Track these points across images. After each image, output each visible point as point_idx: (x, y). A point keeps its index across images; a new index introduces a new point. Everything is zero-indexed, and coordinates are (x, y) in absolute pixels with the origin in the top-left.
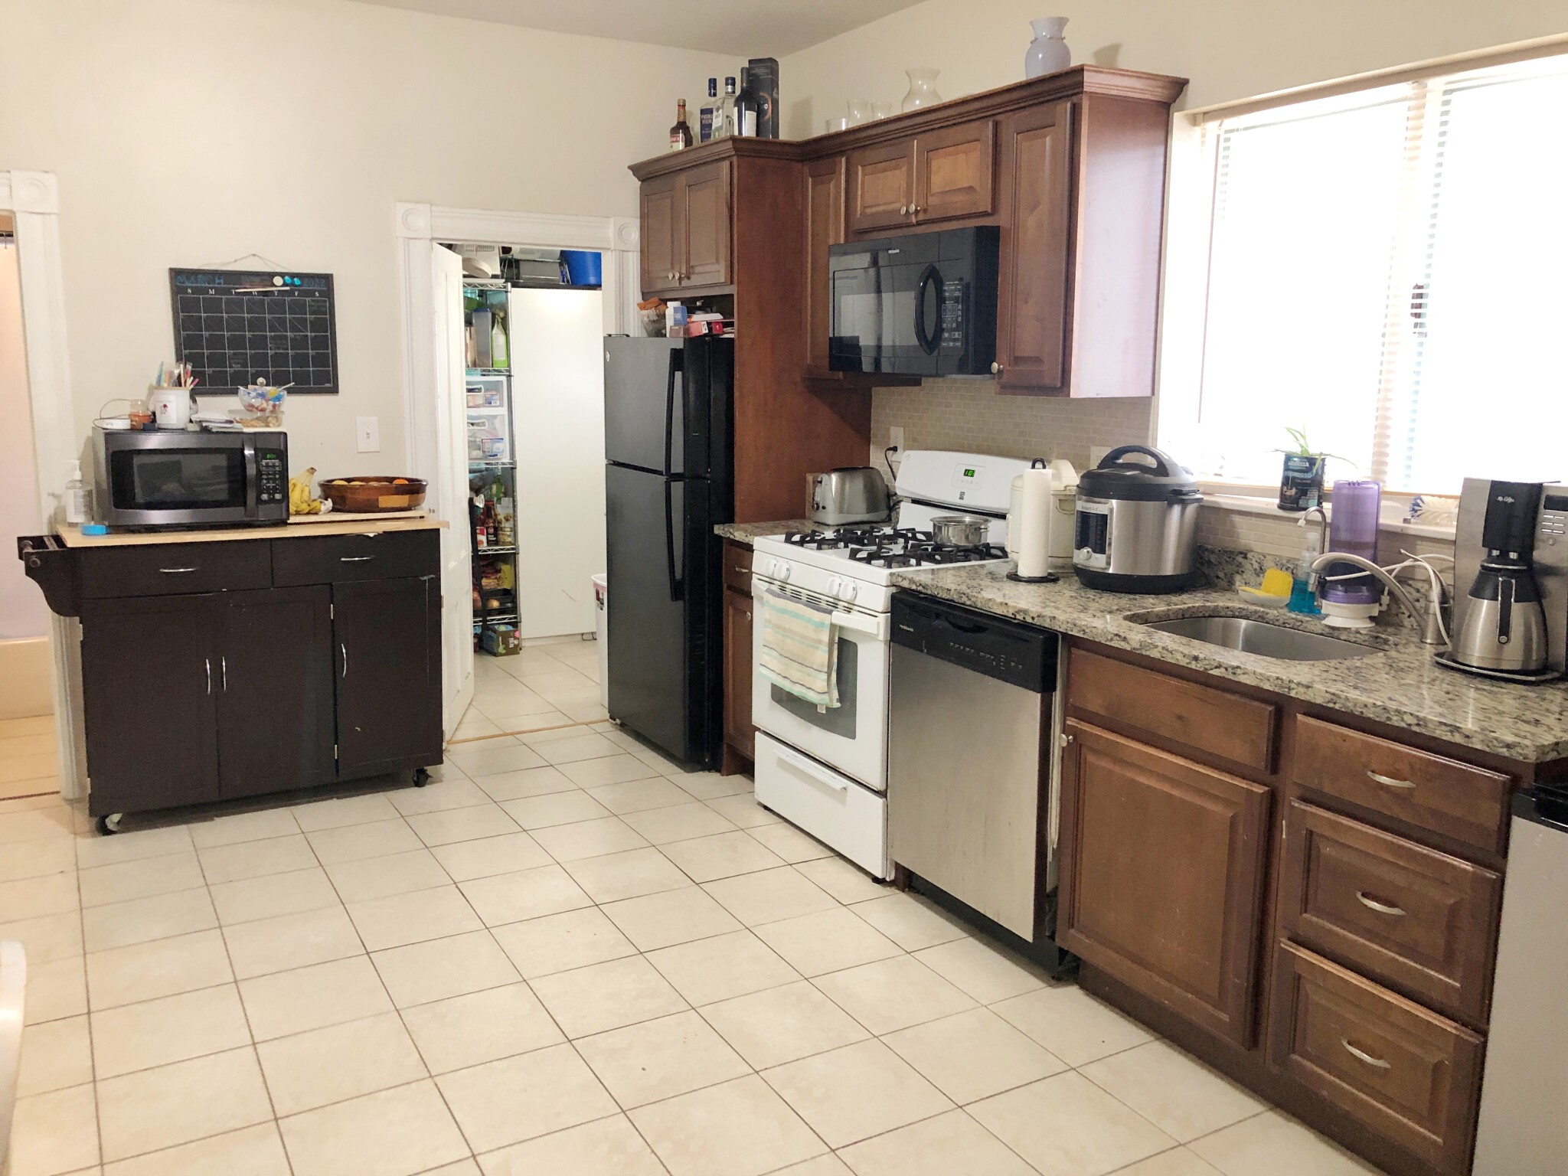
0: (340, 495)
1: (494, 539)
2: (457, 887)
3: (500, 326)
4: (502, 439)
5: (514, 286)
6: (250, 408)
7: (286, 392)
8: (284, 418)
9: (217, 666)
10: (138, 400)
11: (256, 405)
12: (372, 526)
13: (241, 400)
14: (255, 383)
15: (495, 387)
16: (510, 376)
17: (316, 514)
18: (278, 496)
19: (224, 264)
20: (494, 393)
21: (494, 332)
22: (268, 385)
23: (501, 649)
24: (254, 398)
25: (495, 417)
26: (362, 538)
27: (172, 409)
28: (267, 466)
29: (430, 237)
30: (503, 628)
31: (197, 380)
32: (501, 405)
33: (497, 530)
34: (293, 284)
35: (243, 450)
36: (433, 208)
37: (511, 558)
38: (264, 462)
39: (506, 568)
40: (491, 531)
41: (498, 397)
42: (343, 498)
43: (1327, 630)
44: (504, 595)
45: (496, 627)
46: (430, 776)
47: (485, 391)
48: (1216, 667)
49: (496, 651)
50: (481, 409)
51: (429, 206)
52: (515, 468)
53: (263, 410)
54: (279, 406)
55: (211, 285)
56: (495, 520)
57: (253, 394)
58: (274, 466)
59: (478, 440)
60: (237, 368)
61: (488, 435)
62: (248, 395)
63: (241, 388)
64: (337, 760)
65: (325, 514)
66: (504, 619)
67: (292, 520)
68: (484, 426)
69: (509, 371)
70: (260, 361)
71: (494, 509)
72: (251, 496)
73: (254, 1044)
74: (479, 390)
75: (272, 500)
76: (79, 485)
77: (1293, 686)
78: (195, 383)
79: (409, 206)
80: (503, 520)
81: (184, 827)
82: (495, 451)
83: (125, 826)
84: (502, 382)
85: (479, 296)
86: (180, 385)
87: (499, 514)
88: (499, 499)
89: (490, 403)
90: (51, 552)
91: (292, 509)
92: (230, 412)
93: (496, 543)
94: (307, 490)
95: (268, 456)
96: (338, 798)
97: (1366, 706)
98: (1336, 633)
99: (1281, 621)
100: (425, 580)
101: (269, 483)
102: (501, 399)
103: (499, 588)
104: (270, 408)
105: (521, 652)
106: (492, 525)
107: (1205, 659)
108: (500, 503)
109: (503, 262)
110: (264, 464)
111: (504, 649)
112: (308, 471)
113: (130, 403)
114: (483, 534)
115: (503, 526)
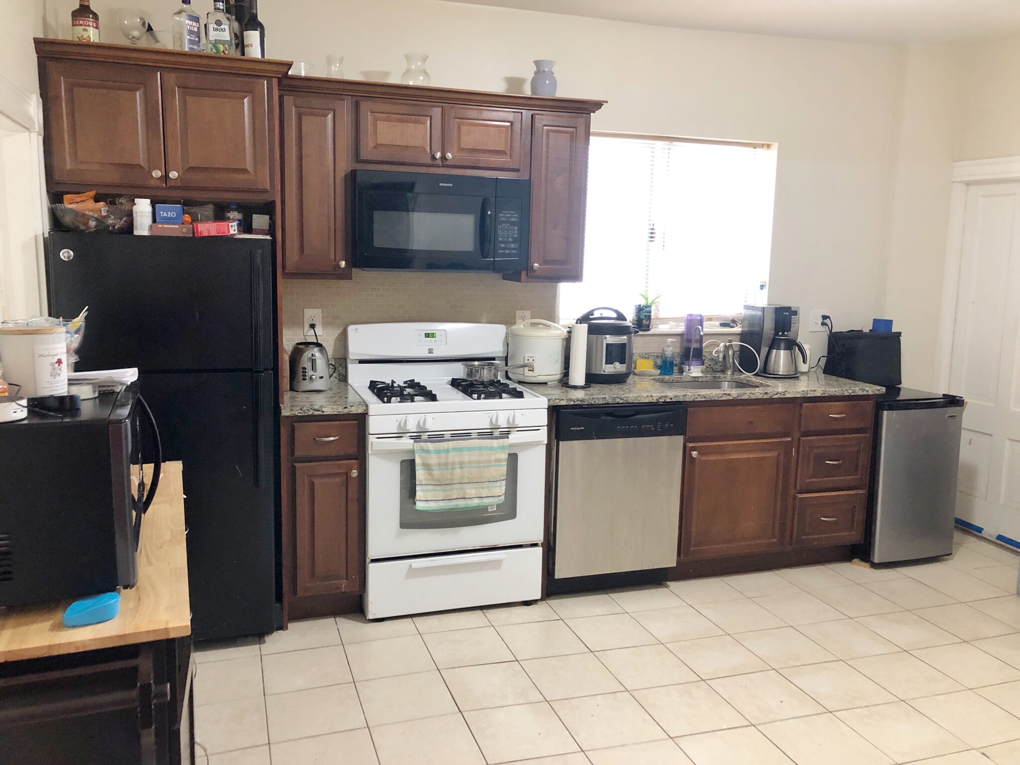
43: (693, 379)
48: (776, 394)
77: (808, 392)
97: (836, 391)
98: (697, 379)
99: (671, 380)
107: (771, 392)
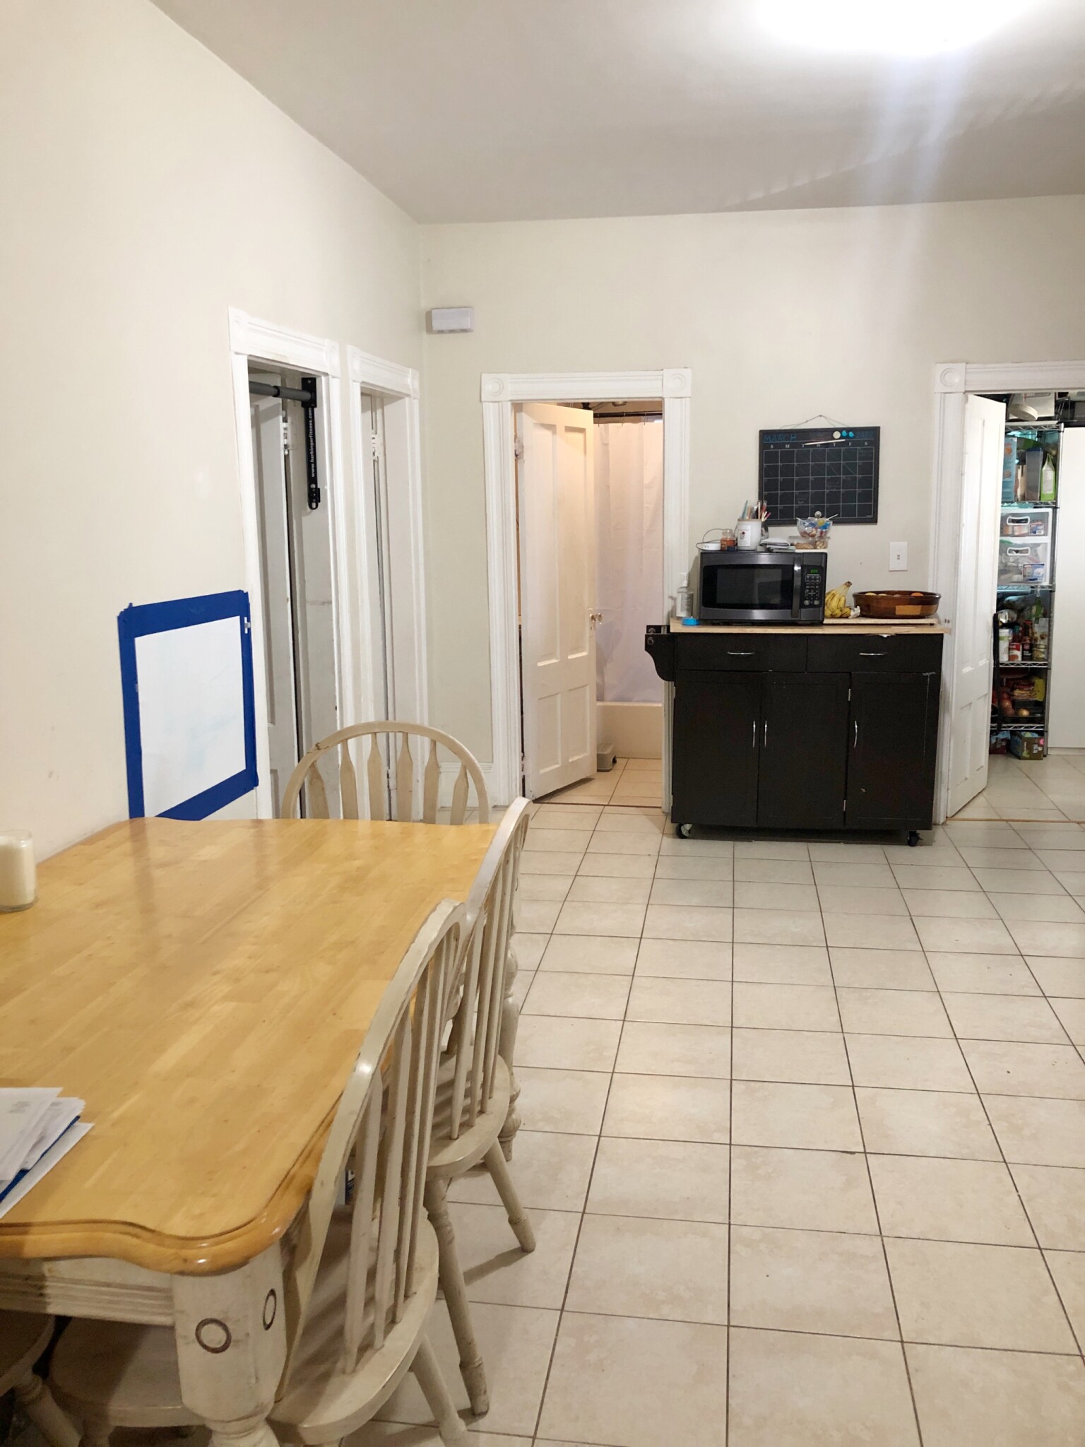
0: (869, 604)
1: (1030, 654)
2: (911, 919)
3: (1051, 463)
4: (1043, 565)
5: (1066, 426)
6: (804, 534)
7: (832, 522)
8: (830, 542)
9: (760, 727)
10: (727, 530)
11: (808, 532)
12: (886, 629)
13: (799, 529)
14: (813, 516)
15: (1043, 518)
16: (1055, 508)
17: (847, 618)
18: (816, 603)
19: (799, 425)
20: (1040, 523)
21: (1044, 468)
22: (822, 517)
23: (1025, 754)
24: (808, 526)
25: (1038, 545)
26: (878, 637)
27: (748, 534)
28: (810, 579)
29: (964, 391)
30: (1028, 735)
31: (770, 514)
32: (1045, 534)
33: (1033, 647)
34: (847, 437)
35: (793, 566)
36: (968, 365)
37: (1043, 673)
38: (808, 576)
39: (1039, 682)
40: (1027, 647)
41: (1043, 527)
42: (868, 606)
44: (1035, 706)
45: (1023, 733)
46: (921, 839)
47: (1031, 522)
49: (1020, 755)
50: (1027, 538)
51: (965, 364)
52: (1054, 591)
53: (813, 536)
54: (826, 532)
55: (788, 441)
56: (1032, 638)
57: (807, 524)
58: (815, 579)
59: (1020, 565)
60: (801, 504)
61: (1029, 561)
62: (803, 525)
63: (799, 519)
64: (845, 812)
65: (853, 618)
66: (1032, 727)
67: (826, 621)
68: (1027, 553)
69: (1056, 503)
70: (818, 498)
71: (1032, 628)
72: (796, 601)
73: (733, 981)
74: (1026, 521)
75: (812, 606)
76: (685, 590)
78: (768, 516)
79: (946, 366)
80: (1039, 639)
81: (732, 842)
82: (1035, 575)
83: (693, 835)
84: (1048, 513)
85: (1038, 437)
86: (757, 518)
87: (1036, 633)
88: (1037, 619)
89: (1035, 533)
90: (662, 635)
91: (828, 613)
92: (790, 537)
93: (1031, 658)
94: (843, 599)
95: (812, 571)
96: (845, 843)
100: (927, 676)
101: (810, 592)
102: (1046, 529)
103: (1031, 699)
104: (818, 534)
105: (1044, 758)
106: (1028, 641)
108: (1038, 623)
109: (1057, 405)
110: (808, 577)
111: (1028, 753)
112: (845, 584)
113: (722, 531)
114: (1019, 650)
115: (1038, 643)
